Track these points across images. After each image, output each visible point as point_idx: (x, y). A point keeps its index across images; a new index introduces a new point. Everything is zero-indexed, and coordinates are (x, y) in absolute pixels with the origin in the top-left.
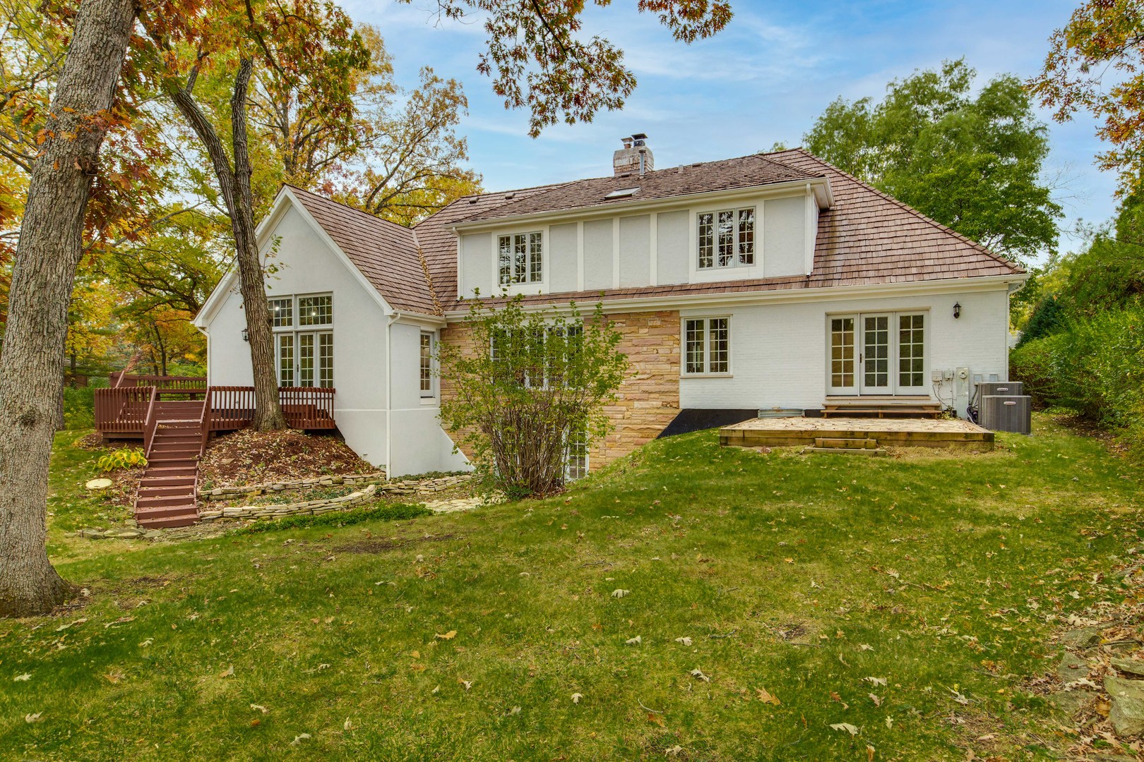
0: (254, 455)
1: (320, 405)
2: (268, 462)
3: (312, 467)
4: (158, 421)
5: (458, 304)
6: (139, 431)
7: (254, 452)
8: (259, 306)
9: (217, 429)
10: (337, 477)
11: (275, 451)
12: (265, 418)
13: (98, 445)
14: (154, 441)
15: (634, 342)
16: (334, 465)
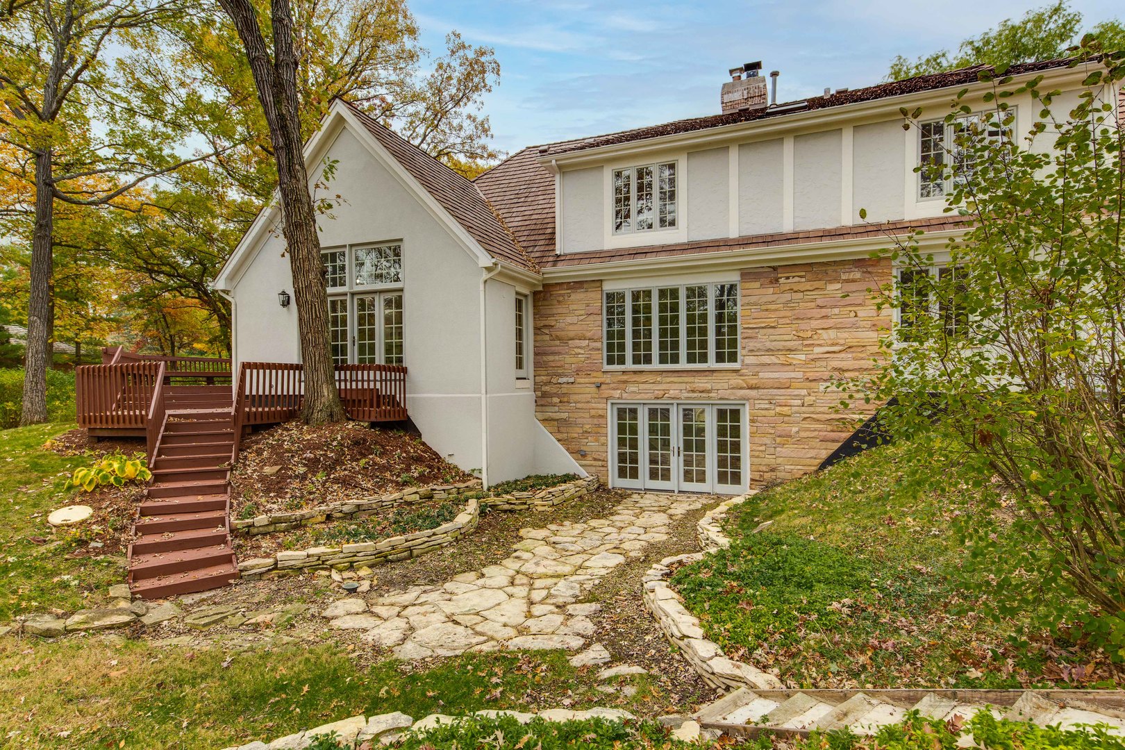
0: (309, 460)
1: (385, 390)
2: (330, 469)
3: (388, 474)
4: (168, 412)
5: (558, 259)
6: (140, 426)
7: (309, 455)
8: (309, 252)
9: (252, 422)
10: (424, 489)
11: (337, 453)
12: (319, 406)
13: (80, 447)
14: (163, 442)
15: (819, 302)
16: (416, 471)
